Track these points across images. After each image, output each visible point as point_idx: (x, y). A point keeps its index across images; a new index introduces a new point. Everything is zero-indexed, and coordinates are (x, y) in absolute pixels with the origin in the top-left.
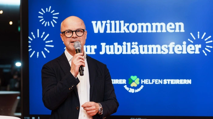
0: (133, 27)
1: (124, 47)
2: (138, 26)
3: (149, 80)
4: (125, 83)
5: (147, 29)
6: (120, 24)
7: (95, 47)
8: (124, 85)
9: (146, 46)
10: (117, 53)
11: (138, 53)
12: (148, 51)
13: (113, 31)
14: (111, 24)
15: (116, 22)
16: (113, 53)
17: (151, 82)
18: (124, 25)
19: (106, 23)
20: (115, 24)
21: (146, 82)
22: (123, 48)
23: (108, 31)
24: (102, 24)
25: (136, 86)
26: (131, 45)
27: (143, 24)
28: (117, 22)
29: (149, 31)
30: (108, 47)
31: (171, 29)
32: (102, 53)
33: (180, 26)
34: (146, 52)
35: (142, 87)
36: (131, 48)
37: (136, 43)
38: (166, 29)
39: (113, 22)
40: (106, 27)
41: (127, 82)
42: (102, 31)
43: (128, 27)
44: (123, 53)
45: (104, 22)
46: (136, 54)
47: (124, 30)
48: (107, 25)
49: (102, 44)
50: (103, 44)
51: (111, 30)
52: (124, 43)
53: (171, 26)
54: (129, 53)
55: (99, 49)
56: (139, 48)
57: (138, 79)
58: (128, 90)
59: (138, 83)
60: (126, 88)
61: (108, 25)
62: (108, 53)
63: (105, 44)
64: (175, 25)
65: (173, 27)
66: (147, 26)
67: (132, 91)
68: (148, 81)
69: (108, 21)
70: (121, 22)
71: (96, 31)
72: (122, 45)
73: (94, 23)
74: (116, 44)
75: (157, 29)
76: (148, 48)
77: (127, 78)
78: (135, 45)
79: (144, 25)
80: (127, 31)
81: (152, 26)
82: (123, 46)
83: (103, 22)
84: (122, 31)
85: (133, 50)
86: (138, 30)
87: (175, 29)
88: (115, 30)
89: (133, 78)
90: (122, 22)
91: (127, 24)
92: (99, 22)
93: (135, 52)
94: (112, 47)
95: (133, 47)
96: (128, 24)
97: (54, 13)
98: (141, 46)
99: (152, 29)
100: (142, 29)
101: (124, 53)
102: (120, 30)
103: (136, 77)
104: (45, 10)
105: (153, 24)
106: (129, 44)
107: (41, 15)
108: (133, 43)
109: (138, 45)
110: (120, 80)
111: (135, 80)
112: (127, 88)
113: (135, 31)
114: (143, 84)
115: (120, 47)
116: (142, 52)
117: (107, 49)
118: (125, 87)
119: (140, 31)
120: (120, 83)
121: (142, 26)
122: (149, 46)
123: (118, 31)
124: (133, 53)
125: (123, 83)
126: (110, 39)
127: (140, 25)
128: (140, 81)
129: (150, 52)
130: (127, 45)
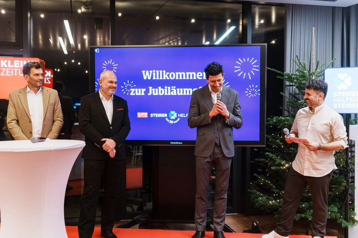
0: (172, 75)
1: (166, 90)
5: (182, 77)
6: (163, 73)
7: (145, 90)
8: (166, 117)
9: (181, 90)
10: (160, 94)
11: (176, 94)
12: (183, 93)
13: (158, 78)
14: (156, 73)
17: (185, 115)
18: (166, 74)
19: (153, 72)
20: (159, 73)
21: (181, 115)
23: (154, 78)
24: (149, 73)
25: (174, 118)
26: (171, 88)
28: (161, 71)
29: (184, 78)
30: (154, 90)
31: (200, 77)
32: (149, 94)
34: (181, 94)
35: (179, 119)
36: (171, 91)
37: (175, 87)
38: (196, 77)
39: (157, 72)
40: (152, 75)
41: (168, 115)
42: (149, 78)
43: (168, 75)
45: (151, 72)
46: (174, 95)
50: (150, 88)
51: (156, 77)
52: (166, 87)
53: (200, 74)
54: (169, 94)
55: (147, 91)
56: (177, 91)
57: (176, 114)
59: (176, 116)
61: (154, 74)
62: (154, 94)
63: (152, 87)
65: (201, 75)
66: (182, 75)
67: (171, 122)
68: (183, 115)
69: (154, 71)
71: (145, 78)
72: (164, 88)
73: (143, 72)
74: (160, 88)
75: (189, 77)
76: (183, 91)
77: (168, 113)
79: (181, 74)
80: (168, 78)
81: (186, 75)
84: (164, 78)
85: (172, 92)
86: (176, 77)
87: (203, 77)
88: (159, 77)
89: (173, 112)
90: (164, 71)
91: (168, 73)
92: (147, 72)
93: (174, 93)
94: (157, 90)
97: (114, 64)
98: (178, 90)
99: (186, 77)
100: (179, 77)
101: (166, 94)
102: (163, 77)
103: (174, 112)
104: (108, 63)
105: (186, 73)
106: (169, 88)
107: (104, 66)
108: (172, 87)
109: (176, 89)
110: (163, 114)
111: (174, 114)
112: (168, 121)
113: (174, 78)
114: (180, 117)
115: (163, 90)
116: (179, 94)
117: (153, 92)
118: (167, 119)
119: (177, 78)
120: (163, 116)
121: (179, 75)
122: (184, 89)
123: (161, 78)
124: (173, 94)
126: (156, 84)
127: (177, 73)
128: (177, 115)
129: (185, 94)
130: (167, 89)
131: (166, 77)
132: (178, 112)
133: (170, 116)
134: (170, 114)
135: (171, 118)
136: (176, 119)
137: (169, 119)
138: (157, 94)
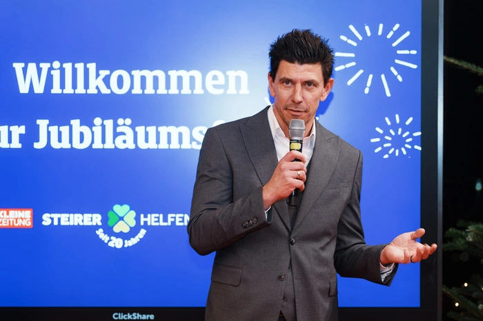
0: (120, 80)
1: (97, 130)
2: (132, 77)
3: (161, 216)
4: (100, 224)
5: (156, 86)
6: (86, 71)
7: (22, 130)
8: (97, 227)
9: (152, 130)
10: (77, 145)
11: (132, 146)
12: (158, 142)
13: (68, 90)
14: (62, 70)
15: (77, 65)
16: (68, 146)
17: (165, 220)
18: (98, 75)
19: (51, 69)
20: (74, 71)
21: (152, 219)
22: (93, 133)
23: (56, 90)
24: (39, 70)
25: (126, 230)
26: (116, 125)
27: (146, 73)
28: (80, 67)
29: (162, 90)
30: (54, 130)
31: (216, 86)
32: (39, 145)
33: (238, 79)
34: (152, 145)
35: (143, 232)
36: (116, 135)
37: (128, 121)
38: (204, 87)
39: (68, 67)
40: (50, 78)
41: (105, 219)
42: (39, 89)
43: (107, 80)
44: (94, 146)
45: (45, 66)
46: (127, 150)
47: (97, 88)
48: (53, 72)
49: (39, 122)
50: (43, 124)
51: (62, 86)
52: (98, 121)
53: (215, 78)
54: (109, 145)
55: (31, 135)
56: (135, 134)
57: (133, 214)
58: (106, 242)
59: (133, 223)
60: (100, 237)
61: (56, 75)
62: (55, 145)
63: (47, 122)
64: (227, 78)
65: (221, 81)
66: (156, 79)
67: (117, 243)
68: (158, 218)
69: (56, 64)
70: (89, 65)
71: (24, 88)
72: (91, 125)
73: (18, 67)
74: (75, 123)
75: (180, 86)
76: (158, 134)
77: (104, 210)
78: (124, 125)
79: (149, 75)
80: (105, 91)
81: (168, 79)
82: (94, 128)
83: (42, 65)
84: (92, 90)
85: (120, 139)
86: (132, 87)
87: (225, 86)
88: (74, 86)
89: (120, 209)
90: (92, 67)
91: (104, 73)
92: (32, 67)
93: (125, 142)
94: (65, 130)
95: (119, 130)
96: (108, 72)
98: (140, 130)
99: (168, 87)
100: (143, 86)
101: (98, 145)
102: (86, 86)
103: (126, 207)
105: (170, 73)
106: (109, 123)
108: (120, 121)
109: (133, 126)
110: (87, 216)
113: (124, 90)
114: (145, 226)
115: (86, 130)
116: (142, 145)
117: (51, 136)
118: (100, 232)
119: (137, 90)
120: (87, 223)
121: (143, 79)
122: (160, 129)
123: (80, 90)
124: (121, 146)
125: (94, 224)
127: (137, 74)
128: (137, 219)
129: (163, 145)
130: (103, 127)
131: (96, 85)
132: (141, 208)
133: (110, 223)
134: (110, 214)
135: (117, 229)
136: (134, 232)
137: (109, 231)
138: (65, 145)
